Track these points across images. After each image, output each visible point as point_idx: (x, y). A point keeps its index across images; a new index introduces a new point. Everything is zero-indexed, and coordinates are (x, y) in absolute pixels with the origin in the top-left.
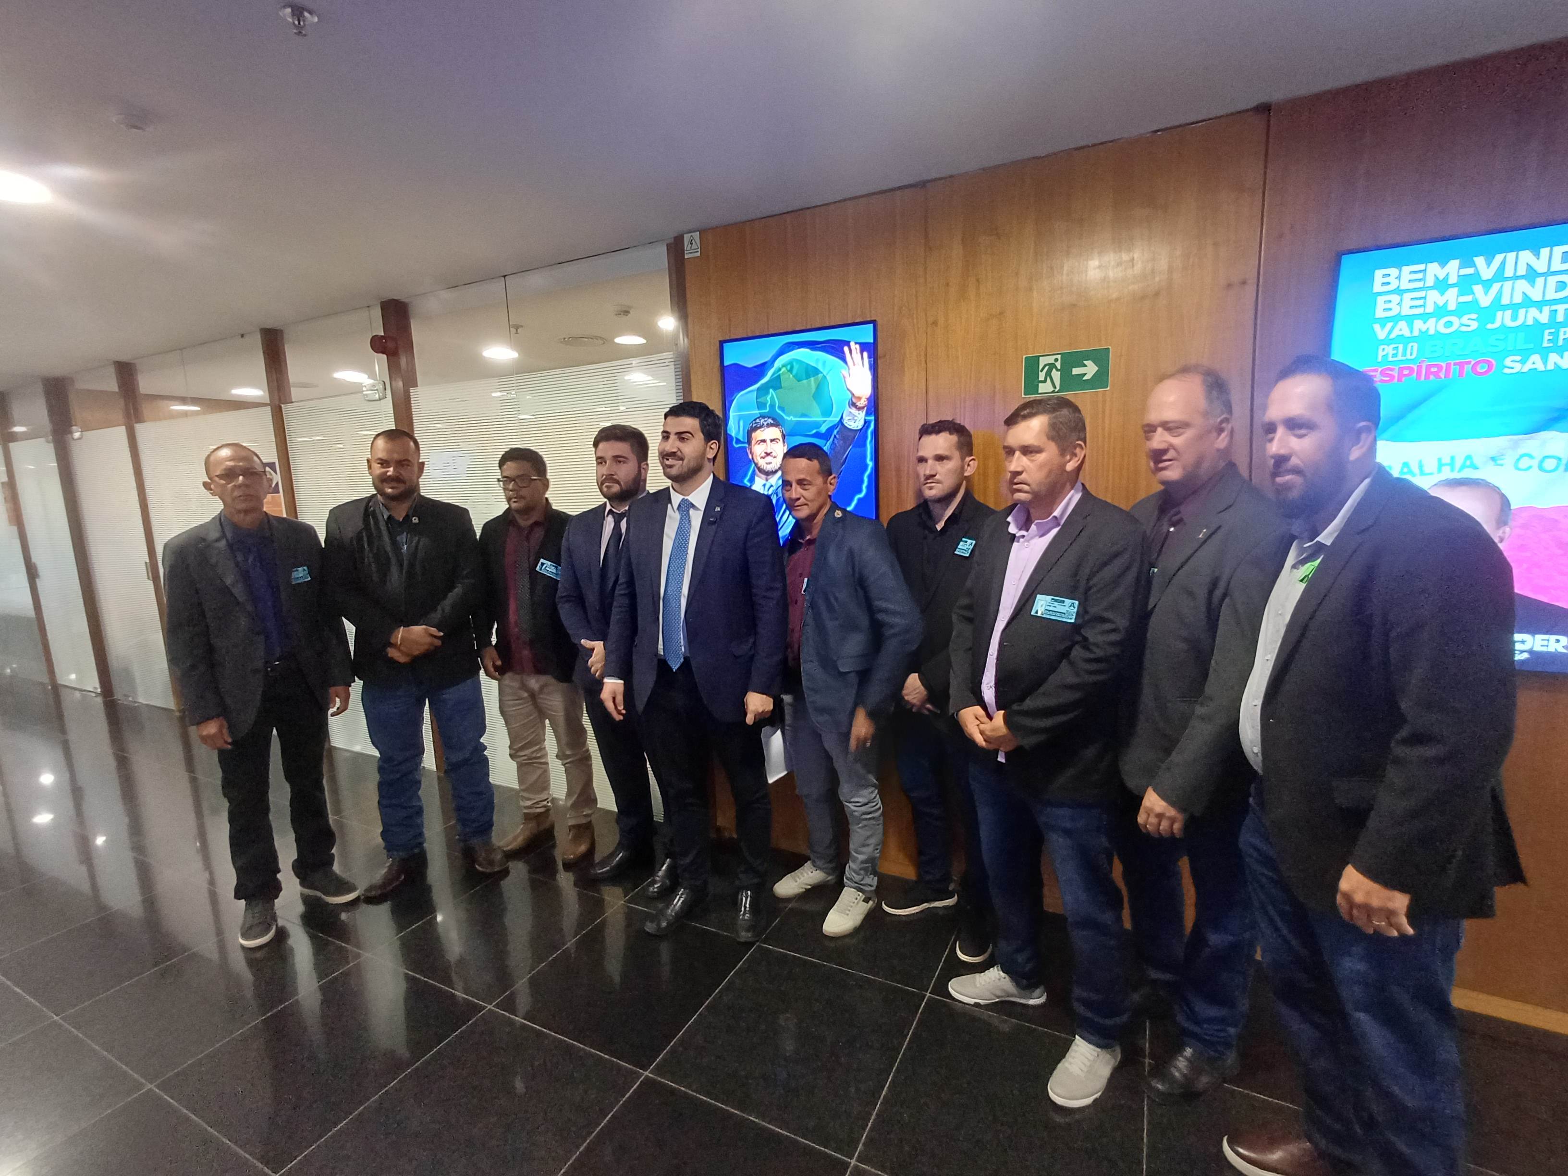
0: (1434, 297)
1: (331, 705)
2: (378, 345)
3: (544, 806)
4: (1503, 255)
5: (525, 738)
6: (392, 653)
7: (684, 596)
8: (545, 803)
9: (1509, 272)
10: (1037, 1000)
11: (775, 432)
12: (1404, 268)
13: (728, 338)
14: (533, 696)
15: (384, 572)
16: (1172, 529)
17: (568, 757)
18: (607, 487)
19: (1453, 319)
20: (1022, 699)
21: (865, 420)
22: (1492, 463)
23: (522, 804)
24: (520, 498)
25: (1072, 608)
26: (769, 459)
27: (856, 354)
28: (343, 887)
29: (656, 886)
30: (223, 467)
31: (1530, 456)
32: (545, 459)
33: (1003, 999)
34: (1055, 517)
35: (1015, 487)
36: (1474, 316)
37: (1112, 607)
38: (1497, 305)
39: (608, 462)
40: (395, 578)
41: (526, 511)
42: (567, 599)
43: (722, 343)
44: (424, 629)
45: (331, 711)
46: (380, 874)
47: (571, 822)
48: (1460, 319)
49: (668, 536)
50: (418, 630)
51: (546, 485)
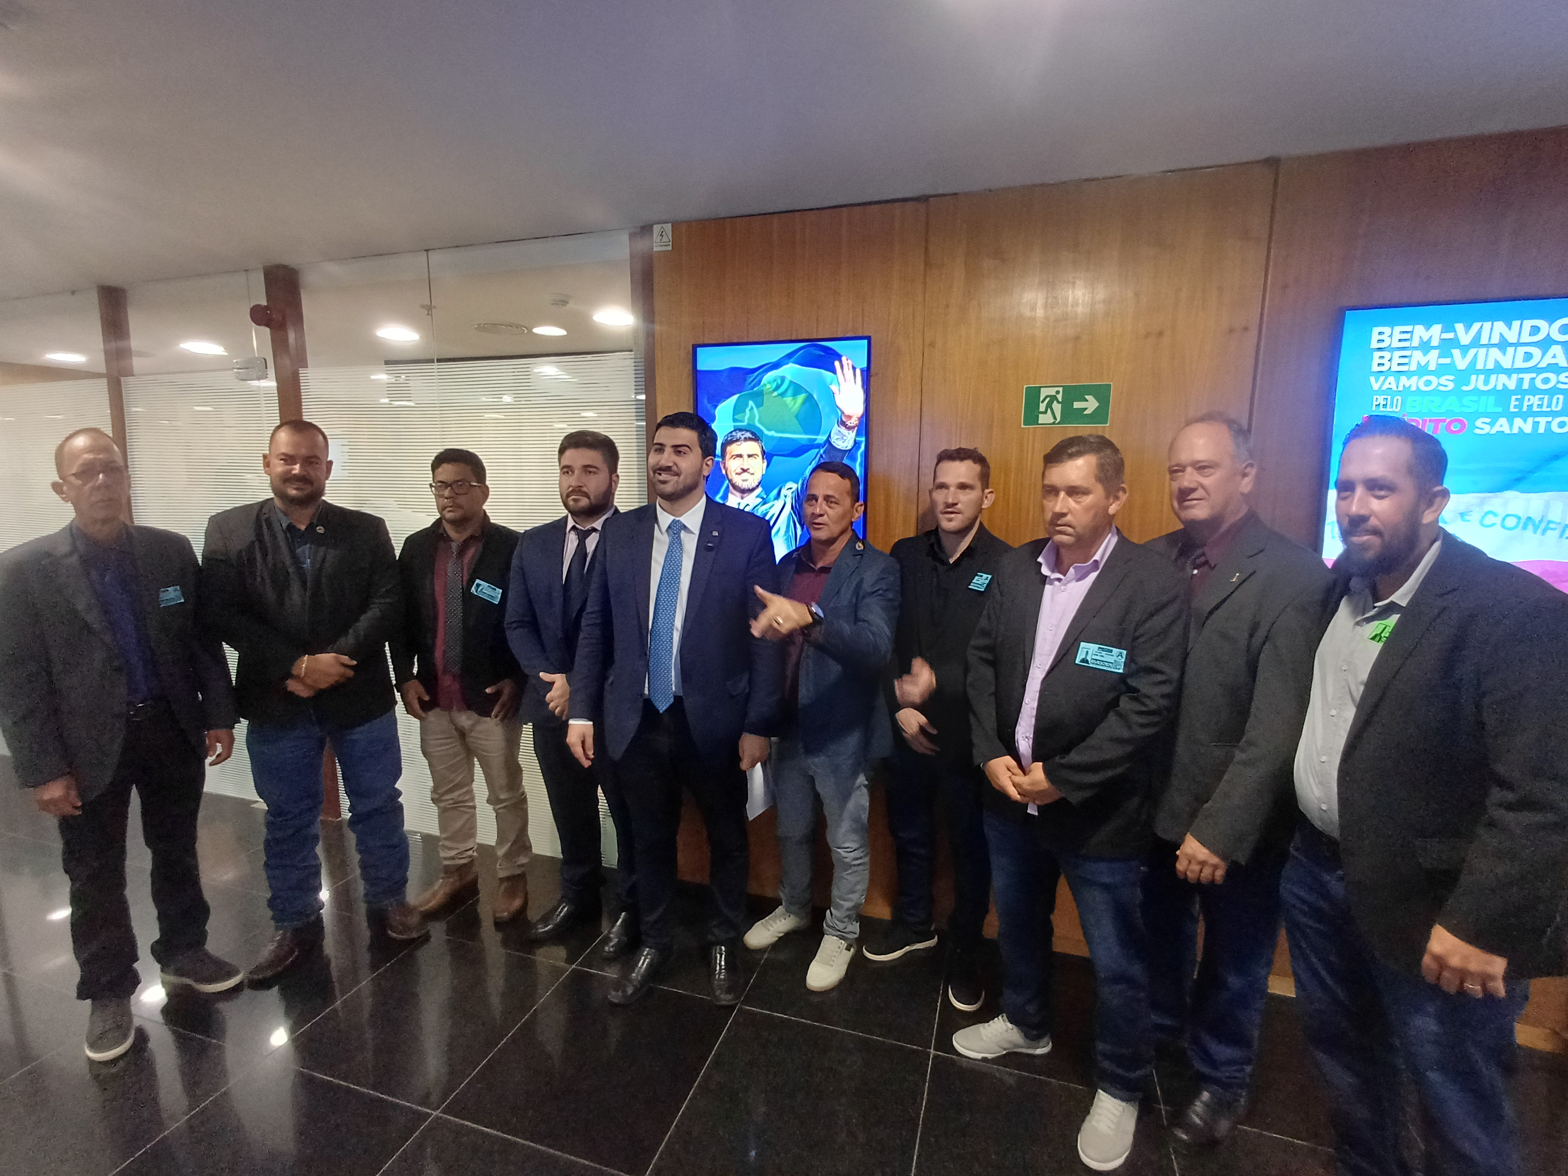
0: (1417, 356)
1: (211, 753)
2: (259, 316)
3: (470, 857)
4: (1480, 324)
5: (452, 781)
6: (293, 686)
7: (677, 630)
8: (470, 853)
9: (1484, 340)
10: (1043, 1049)
11: (754, 447)
12: (1395, 328)
13: (701, 342)
14: (462, 734)
15: (282, 588)
16: (1195, 572)
17: (502, 801)
18: (574, 500)
19: (1433, 378)
20: (1066, 750)
21: (855, 440)
22: (1459, 519)
23: (443, 854)
24: (456, 506)
25: (1120, 657)
26: (745, 475)
27: (849, 373)
28: (223, 970)
29: (612, 944)
30: (80, 462)
31: (1495, 515)
32: (485, 464)
33: (1010, 1051)
34: (1096, 561)
35: (1058, 528)
36: (1452, 378)
37: (1162, 658)
38: (1472, 369)
39: (576, 472)
40: (296, 596)
41: (458, 523)
42: (521, 624)
43: (695, 347)
44: (335, 657)
45: (209, 760)
46: (267, 951)
47: (502, 874)
48: (1438, 378)
49: (657, 562)
50: (326, 659)
51: (485, 493)
